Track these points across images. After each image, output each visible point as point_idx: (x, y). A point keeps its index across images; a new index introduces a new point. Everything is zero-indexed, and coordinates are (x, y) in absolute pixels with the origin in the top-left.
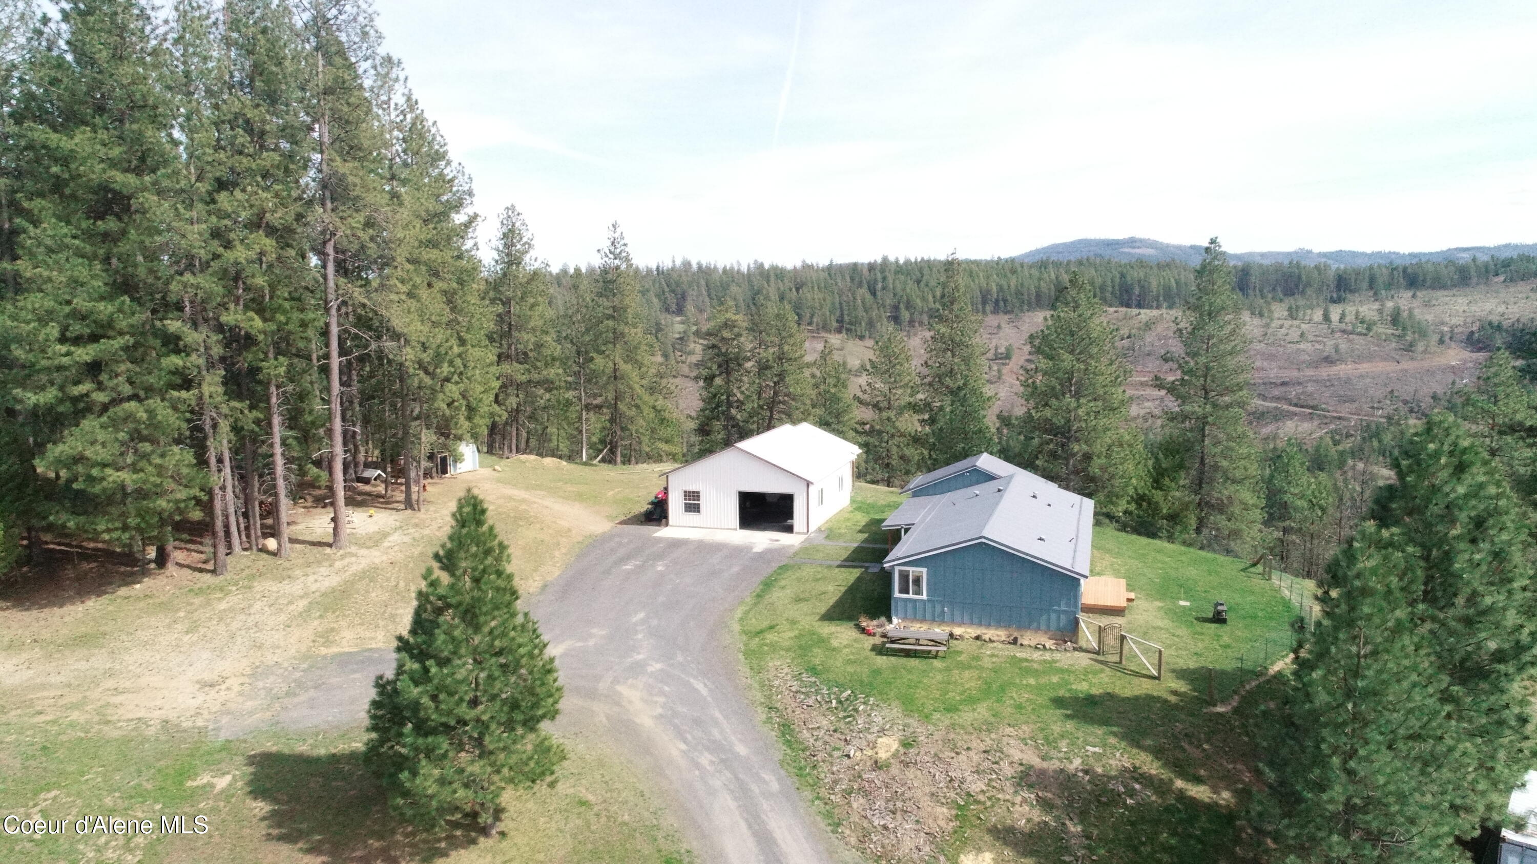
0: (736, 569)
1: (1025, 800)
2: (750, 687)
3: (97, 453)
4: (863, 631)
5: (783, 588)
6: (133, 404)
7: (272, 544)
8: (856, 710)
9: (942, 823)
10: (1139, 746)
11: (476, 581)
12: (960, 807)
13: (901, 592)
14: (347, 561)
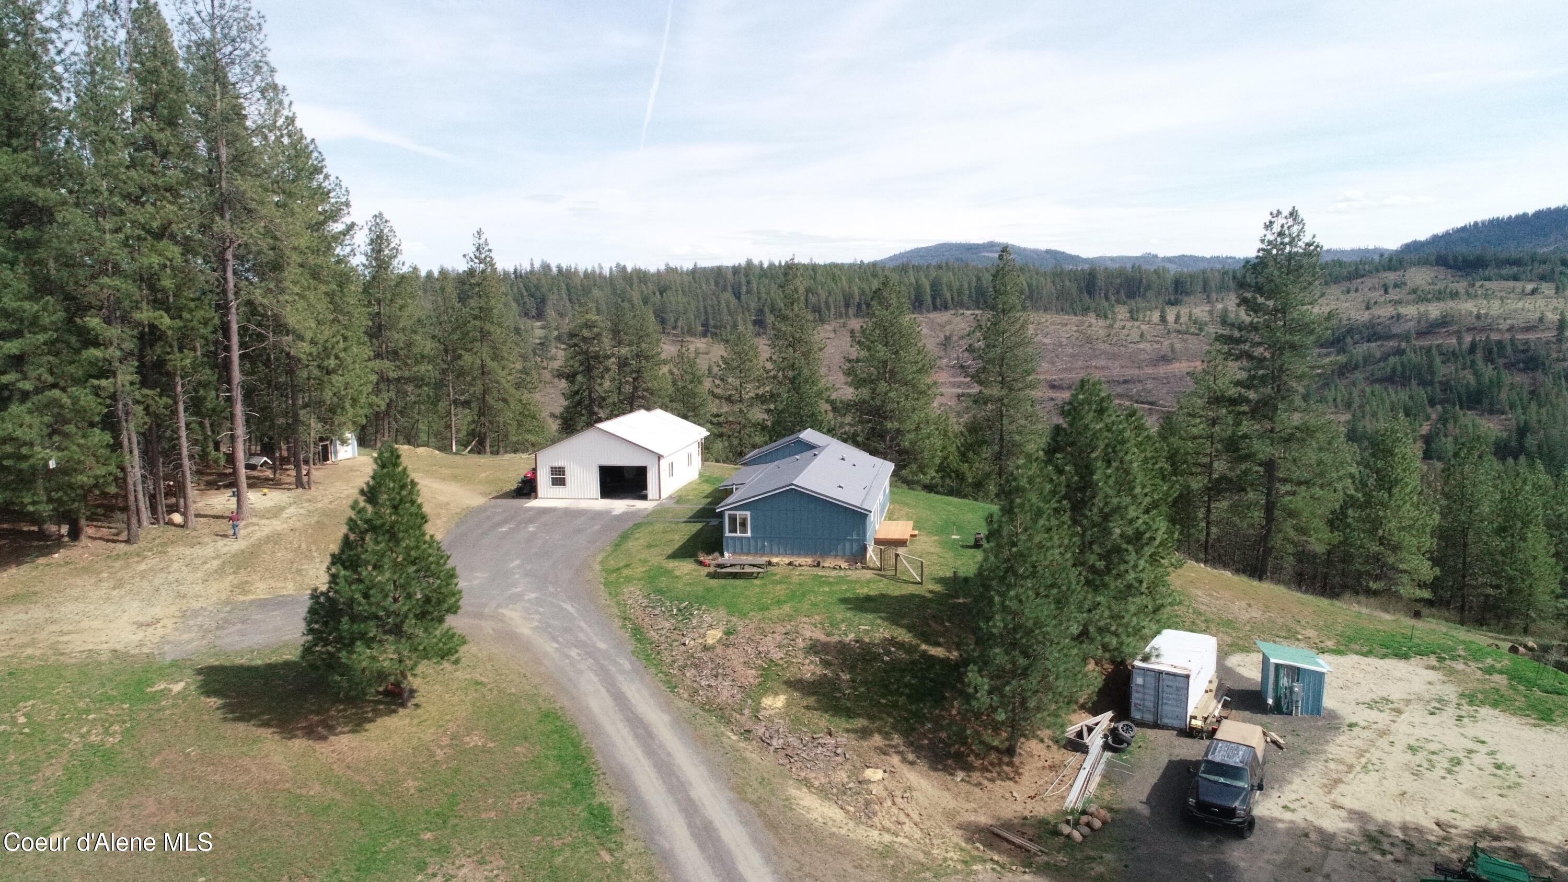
0: (597, 527)
1: (812, 662)
2: (609, 606)
3: (25, 433)
4: (701, 563)
5: (637, 539)
6: (56, 393)
7: (177, 518)
8: (691, 614)
9: (752, 680)
10: (898, 625)
11: (395, 508)
12: (764, 669)
13: (730, 531)
14: (250, 529)
